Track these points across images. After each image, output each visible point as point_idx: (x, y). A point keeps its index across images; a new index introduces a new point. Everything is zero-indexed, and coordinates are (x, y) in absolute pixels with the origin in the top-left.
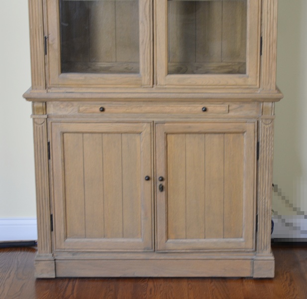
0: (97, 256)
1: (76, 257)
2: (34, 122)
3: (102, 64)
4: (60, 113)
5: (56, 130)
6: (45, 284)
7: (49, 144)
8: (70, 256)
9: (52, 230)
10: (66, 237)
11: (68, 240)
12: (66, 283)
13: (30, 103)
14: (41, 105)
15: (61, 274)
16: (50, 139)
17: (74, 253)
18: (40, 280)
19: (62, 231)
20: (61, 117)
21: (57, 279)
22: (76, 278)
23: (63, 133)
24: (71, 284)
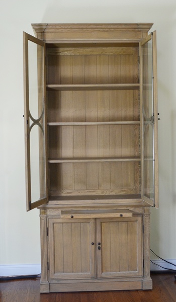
0: (69, 281)
1: (59, 282)
2: (41, 218)
4: (52, 214)
5: (51, 222)
6: (45, 296)
7: (47, 228)
8: (56, 282)
9: (48, 269)
10: (55, 273)
11: (55, 274)
12: (55, 295)
13: (39, 210)
14: (44, 211)
15: (52, 291)
16: (48, 226)
17: (58, 280)
18: (42, 294)
19: (53, 270)
20: (53, 216)
21: (50, 293)
22: (59, 293)
23: (54, 223)
24: (57, 295)
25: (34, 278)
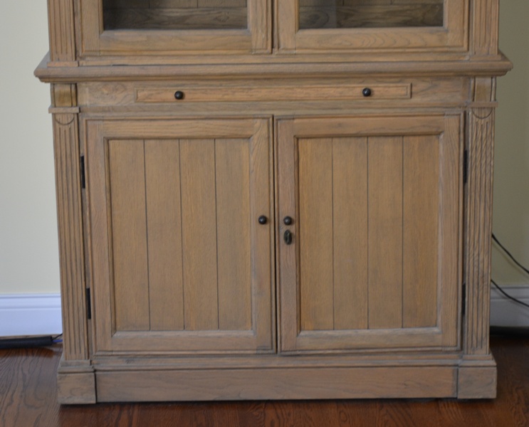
0: (172, 363)
1: (133, 365)
2: (55, 121)
3: (173, 12)
4: (102, 104)
5: (95, 134)
6: (77, 415)
7: (82, 159)
8: (122, 364)
9: (89, 316)
10: (114, 329)
11: (118, 334)
12: (116, 412)
13: (48, 86)
14: (67, 89)
15: (106, 397)
16: (84, 152)
17: (129, 358)
18: (66, 408)
19: (108, 319)
20: (104, 110)
21: (99, 405)
22: (133, 404)
23: (108, 140)
24: (125, 415)
25: (42, 346)
